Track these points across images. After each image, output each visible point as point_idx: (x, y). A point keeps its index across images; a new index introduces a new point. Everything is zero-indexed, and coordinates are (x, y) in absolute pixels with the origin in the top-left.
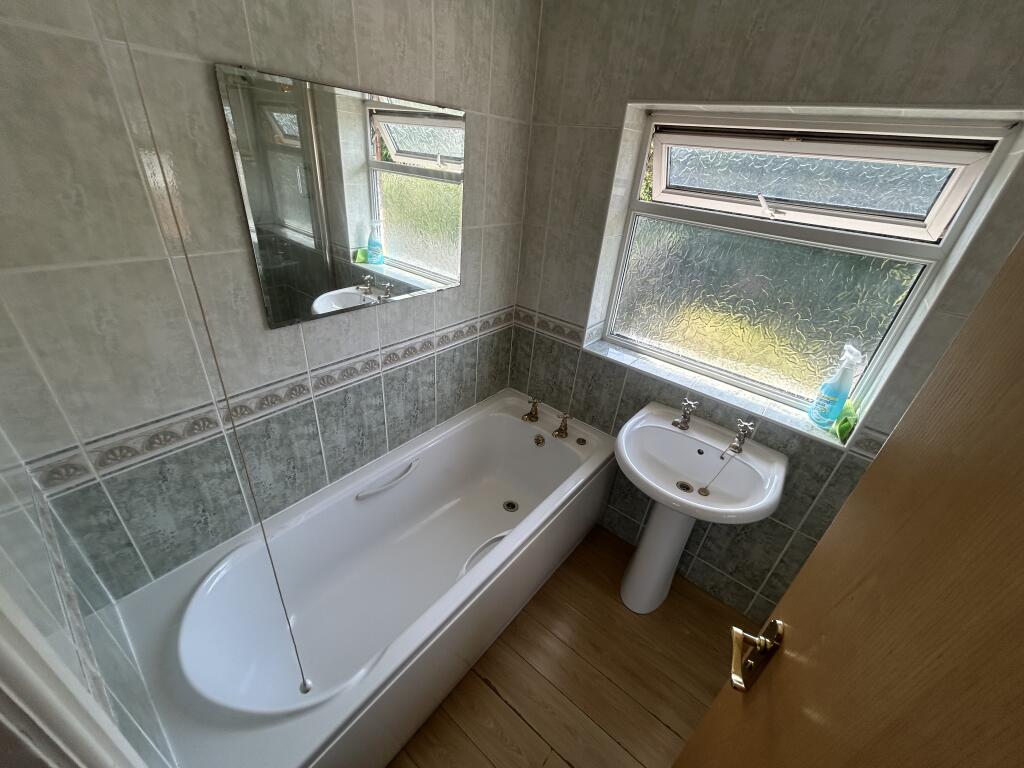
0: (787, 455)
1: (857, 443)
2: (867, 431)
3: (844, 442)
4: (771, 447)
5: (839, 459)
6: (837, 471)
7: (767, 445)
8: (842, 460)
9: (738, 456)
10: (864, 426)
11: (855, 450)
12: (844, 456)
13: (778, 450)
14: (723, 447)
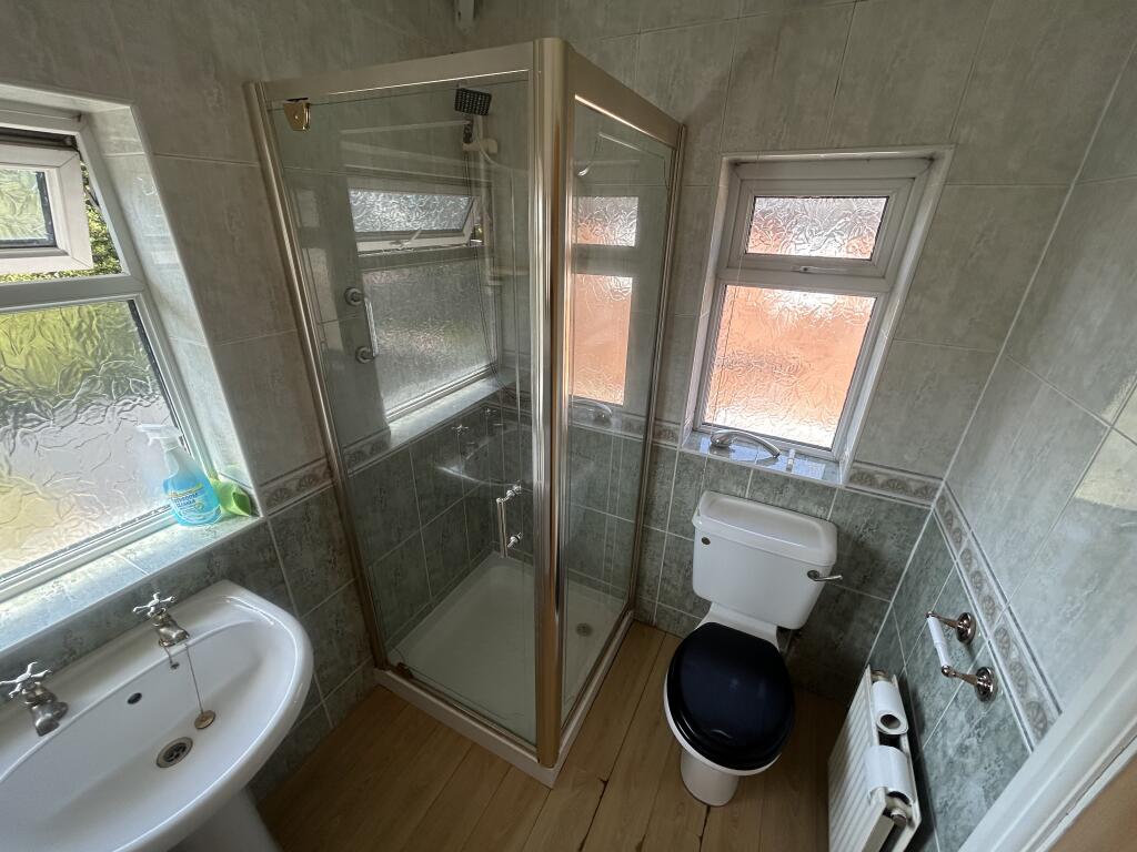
0: (223, 577)
1: (268, 505)
2: (266, 487)
3: (254, 514)
4: (198, 590)
5: (268, 531)
6: (277, 541)
7: (191, 594)
8: (271, 529)
9: (190, 642)
10: (259, 486)
11: (272, 510)
12: (269, 524)
13: (209, 585)
14: (160, 655)
